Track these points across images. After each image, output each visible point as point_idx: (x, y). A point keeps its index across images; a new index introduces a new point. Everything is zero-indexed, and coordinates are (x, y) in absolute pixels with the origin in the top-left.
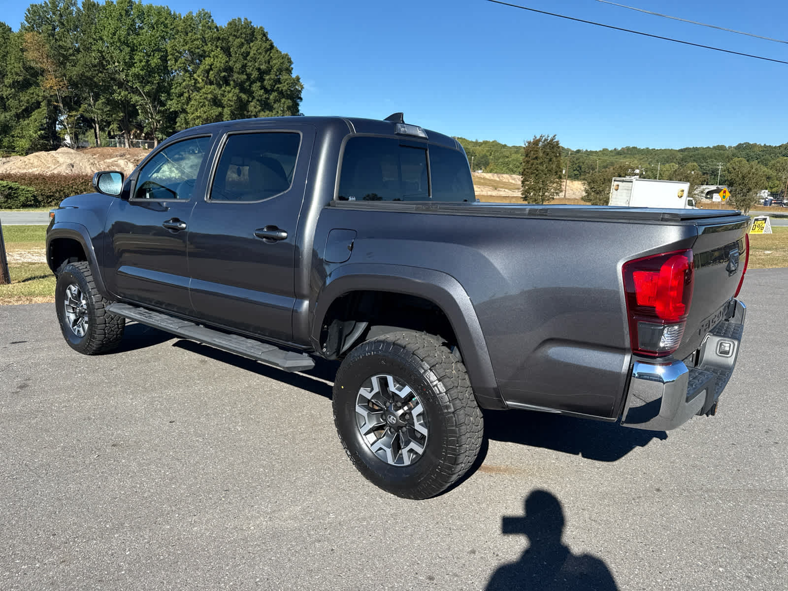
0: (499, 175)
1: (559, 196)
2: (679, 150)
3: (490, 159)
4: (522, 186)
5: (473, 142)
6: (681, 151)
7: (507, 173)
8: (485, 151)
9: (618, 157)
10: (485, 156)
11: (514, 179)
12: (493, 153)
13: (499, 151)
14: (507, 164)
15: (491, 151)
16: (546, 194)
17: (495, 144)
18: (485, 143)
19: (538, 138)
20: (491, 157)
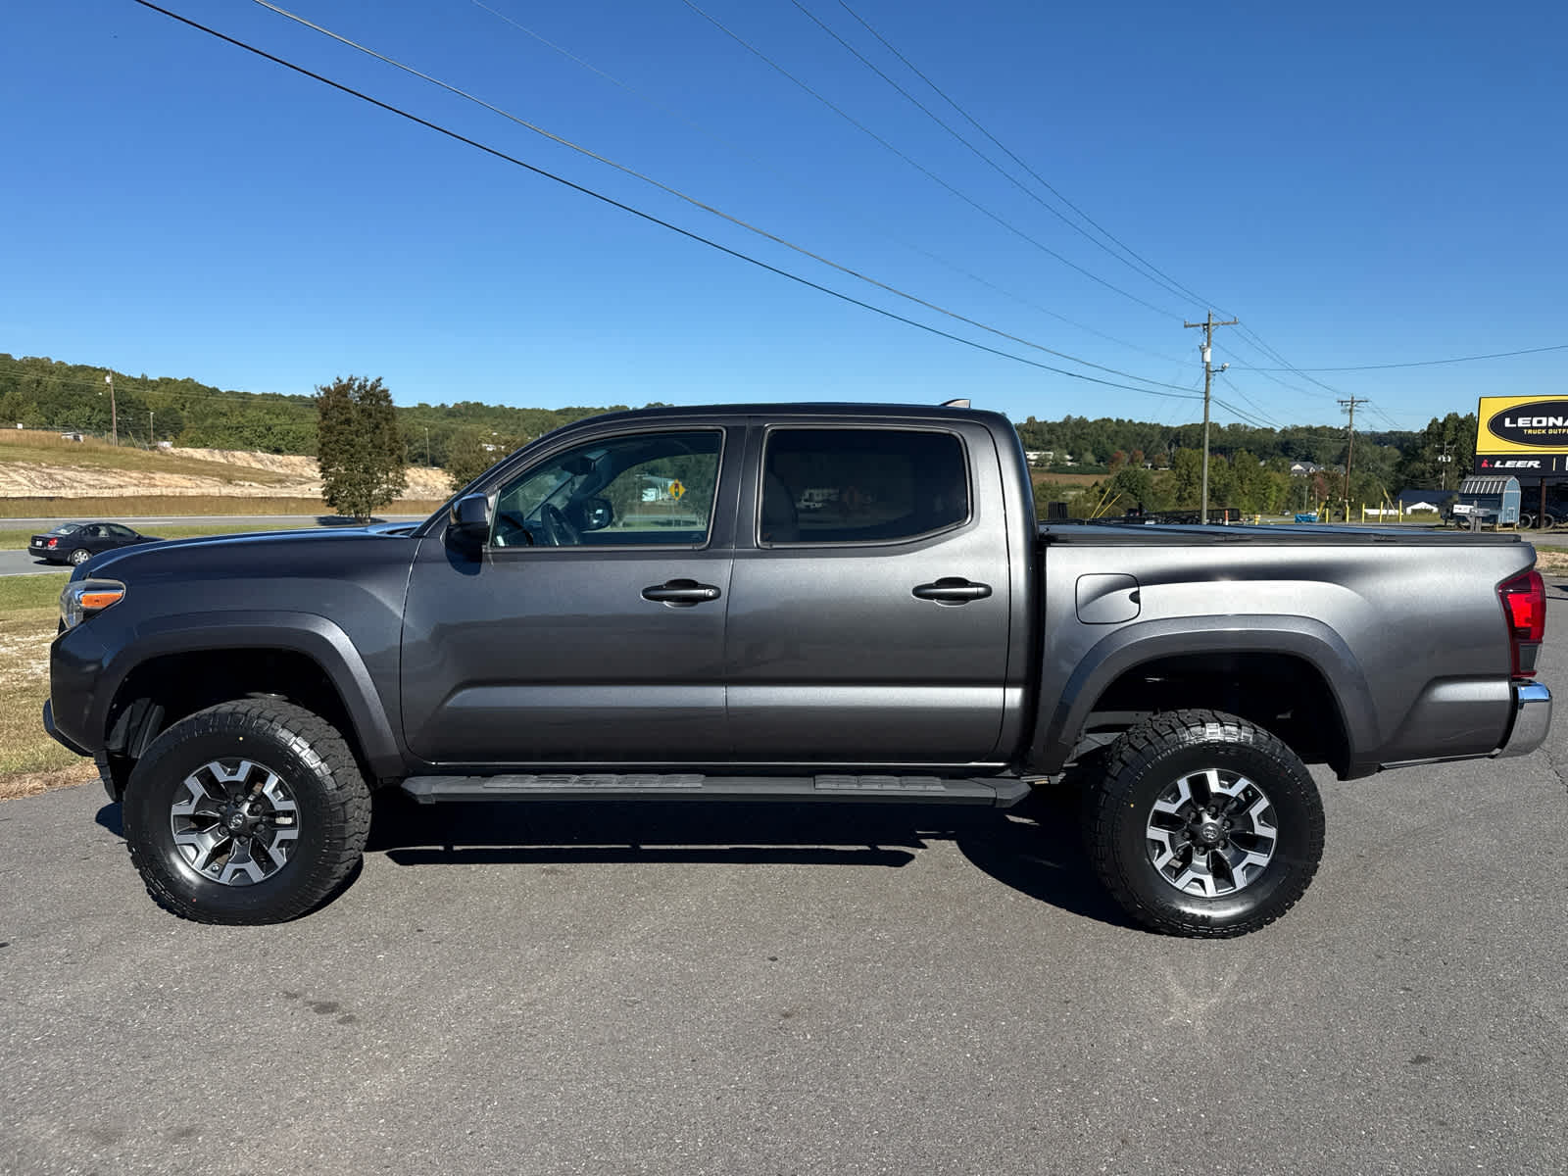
0: (225, 452)
1: (401, 496)
2: (556, 412)
3: (182, 418)
4: (322, 477)
5: (135, 380)
6: (559, 412)
7: (242, 450)
8: (170, 399)
9: (451, 420)
10: (169, 411)
11: (261, 461)
12: (188, 405)
13: (204, 402)
14: (239, 428)
15: (182, 401)
16: (374, 492)
17: (189, 385)
18: (166, 382)
19: (345, 381)
20: (185, 413)
